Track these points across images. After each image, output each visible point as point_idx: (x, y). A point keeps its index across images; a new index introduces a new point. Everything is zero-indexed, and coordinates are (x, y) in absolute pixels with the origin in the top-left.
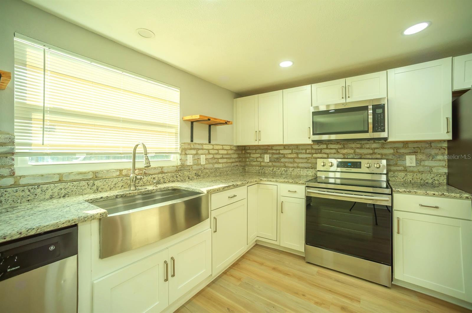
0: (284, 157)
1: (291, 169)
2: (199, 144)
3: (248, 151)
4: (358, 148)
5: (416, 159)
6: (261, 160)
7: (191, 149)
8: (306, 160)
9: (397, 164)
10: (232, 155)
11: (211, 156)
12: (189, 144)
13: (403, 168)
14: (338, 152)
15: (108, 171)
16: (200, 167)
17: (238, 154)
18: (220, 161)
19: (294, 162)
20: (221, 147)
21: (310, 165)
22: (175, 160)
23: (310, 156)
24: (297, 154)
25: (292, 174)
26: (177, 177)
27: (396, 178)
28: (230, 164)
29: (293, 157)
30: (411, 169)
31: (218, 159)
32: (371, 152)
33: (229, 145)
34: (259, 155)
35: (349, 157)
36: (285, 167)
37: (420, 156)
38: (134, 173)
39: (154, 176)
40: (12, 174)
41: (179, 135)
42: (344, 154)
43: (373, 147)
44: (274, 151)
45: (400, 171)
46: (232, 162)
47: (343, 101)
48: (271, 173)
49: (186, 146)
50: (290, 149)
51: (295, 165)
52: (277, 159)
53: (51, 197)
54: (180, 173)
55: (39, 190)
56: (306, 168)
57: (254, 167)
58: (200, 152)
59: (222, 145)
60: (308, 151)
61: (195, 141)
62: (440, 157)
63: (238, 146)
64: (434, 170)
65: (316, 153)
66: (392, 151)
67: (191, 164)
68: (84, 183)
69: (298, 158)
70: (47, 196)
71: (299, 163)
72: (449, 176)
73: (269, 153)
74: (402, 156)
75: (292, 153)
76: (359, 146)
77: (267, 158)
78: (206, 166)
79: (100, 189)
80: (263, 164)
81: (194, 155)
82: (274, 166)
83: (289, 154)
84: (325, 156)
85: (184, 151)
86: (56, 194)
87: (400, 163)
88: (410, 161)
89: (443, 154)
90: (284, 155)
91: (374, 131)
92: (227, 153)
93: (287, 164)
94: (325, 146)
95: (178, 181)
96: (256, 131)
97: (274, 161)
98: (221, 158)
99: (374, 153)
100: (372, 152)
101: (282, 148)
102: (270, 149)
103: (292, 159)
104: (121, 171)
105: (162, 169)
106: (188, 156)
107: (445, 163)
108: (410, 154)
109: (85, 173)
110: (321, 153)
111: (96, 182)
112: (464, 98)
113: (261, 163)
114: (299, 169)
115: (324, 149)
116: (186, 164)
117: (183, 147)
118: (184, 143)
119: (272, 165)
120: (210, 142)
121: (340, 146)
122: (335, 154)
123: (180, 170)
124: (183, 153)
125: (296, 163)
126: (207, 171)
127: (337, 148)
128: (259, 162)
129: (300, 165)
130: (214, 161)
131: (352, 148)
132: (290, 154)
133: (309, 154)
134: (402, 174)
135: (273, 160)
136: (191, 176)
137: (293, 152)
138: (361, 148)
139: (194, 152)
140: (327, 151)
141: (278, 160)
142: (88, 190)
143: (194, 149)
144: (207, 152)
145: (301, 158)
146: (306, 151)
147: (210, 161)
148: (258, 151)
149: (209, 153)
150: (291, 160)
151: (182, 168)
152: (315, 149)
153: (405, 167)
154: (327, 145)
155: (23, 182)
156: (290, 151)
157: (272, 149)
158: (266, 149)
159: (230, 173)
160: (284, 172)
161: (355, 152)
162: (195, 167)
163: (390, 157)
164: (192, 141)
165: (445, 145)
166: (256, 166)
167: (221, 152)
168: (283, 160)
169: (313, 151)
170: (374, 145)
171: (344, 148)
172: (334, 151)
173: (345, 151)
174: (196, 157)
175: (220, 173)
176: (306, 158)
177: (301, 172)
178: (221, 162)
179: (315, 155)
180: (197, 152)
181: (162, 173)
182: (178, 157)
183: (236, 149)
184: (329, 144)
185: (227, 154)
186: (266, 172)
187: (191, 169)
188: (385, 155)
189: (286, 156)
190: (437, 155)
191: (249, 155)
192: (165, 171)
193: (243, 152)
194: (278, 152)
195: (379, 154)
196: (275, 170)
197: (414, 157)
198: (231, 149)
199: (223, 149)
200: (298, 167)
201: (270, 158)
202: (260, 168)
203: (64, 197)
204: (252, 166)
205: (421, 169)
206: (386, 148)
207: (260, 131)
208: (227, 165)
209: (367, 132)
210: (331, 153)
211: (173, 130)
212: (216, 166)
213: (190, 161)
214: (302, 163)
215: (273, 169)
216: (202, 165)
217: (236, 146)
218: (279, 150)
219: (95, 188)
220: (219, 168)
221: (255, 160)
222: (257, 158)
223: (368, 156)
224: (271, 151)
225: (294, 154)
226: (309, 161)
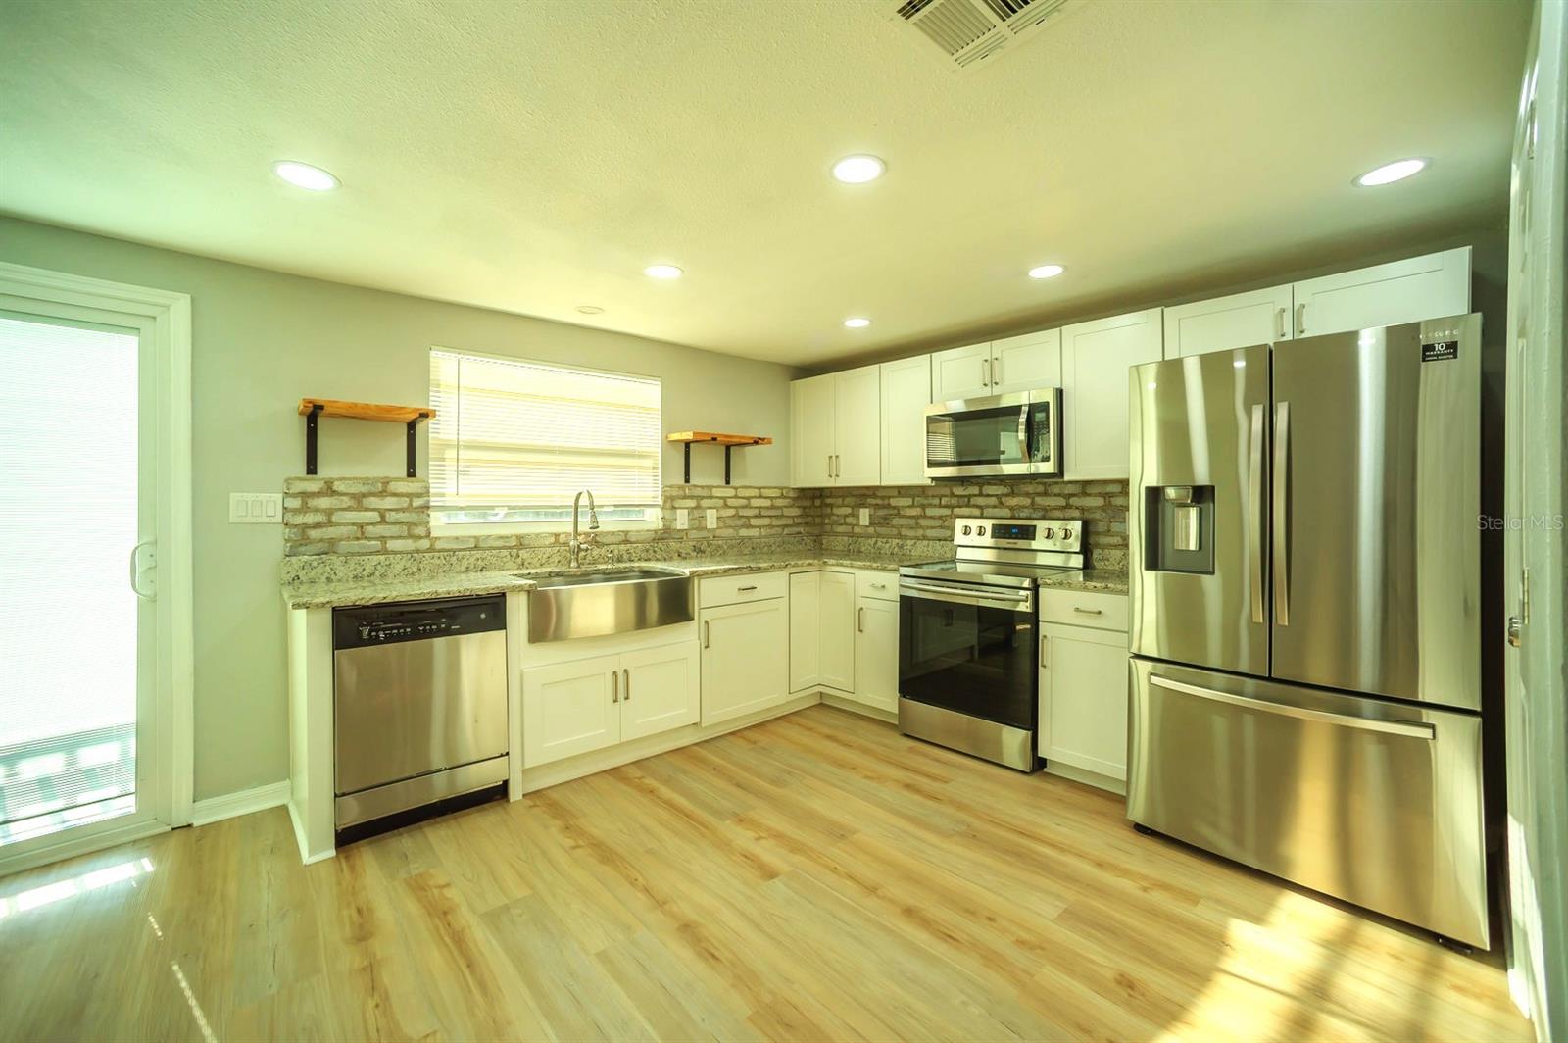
0: (898, 515)
1: (910, 542)
2: (702, 487)
3: (829, 501)
4: (1039, 494)
6: (854, 522)
7: (685, 497)
8: (941, 521)
9: (1109, 531)
10: (785, 509)
11: (732, 512)
12: (680, 487)
13: (1121, 542)
14: (1001, 503)
15: (537, 535)
16: (704, 534)
17: (804, 508)
18: (753, 522)
19: (918, 526)
20: (756, 492)
21: (944, 533)
22: (653, 519)
23: (942, 511)
24: (923, 507)
25: (912, 553)
26: (654, 552)
27: (1107, 563)
28: (780, 530)
29: (915, 513)
31: (748, 517)
32: (1062, 502)
33: (775, 488)
34: (849, 510)
35: (1022, 515)
36: (900, 536)
38: (576, 539)
39: (612, 547)
40: (428, 535)
41: (659, 470)
42: (1012, 508)
43: (1066, 492)
44: (879, 502)
45: (1115, 546)
46: (787, 526)
47: (986, 392)
48: (873, 550)
49: (675, 493)
50: (911, 496)
51: (920, 533)
52: (885, 518)
53: (467, 570)
54: (660, 545)
55: (455, 558)
56: (940, 540)
57: (839, 538)
58: (705, 503)
59: (760, 488)
60: (944, 501)
61: (693, 481)
63: (802, 490)
65: (960, 507)
66: (1100, 502)
67: (686, 527)
68: (505, 552)
69: (925, 516)
70: (463, 569)
71: (928, 528)
73: (870, 506)
74: (1119, 513)
75: (913, 506)
76: (1040, 489)
77: (865, 516)
78: (718, 533)
79: (526, 563)
80: (857, 530)
81: (691, 509)
82: (879, 536)
84: (977, 512)
85: (670, 502)
86: (472, 566)
87: (1115, 527)
90: (898, 510)
91: (1032, 458)
92: (772, 505)
93: (904, 532)
94: (975, 490)
95: (657, 560)
96: (831, 457)
97: (880, 524)
98: (755, 516)
99: (1068, 506)
100: (1064, 504)
101: (896, 493)
102: (870, 497)
103: (914, 521)
104: (557, 536)
105: (626, 536)
106: (678, 511)
109: (507, 537)
110: (968, 505)
111: (521, 552)
113: (852, 528)
114: (926, 542)
115: (975, 495)
116: (673, 527)
117: (668, 494)
118: (671, 487)
119: (874, 532)
120: (728, 482)
121: (1006, 490)
122: (995, 507)
123: (663, 539)
124: (668, 505)
125: (921, 527)
126: (720, 542)
127: (999, 493)
128: (850, 525)
129: (930, 533)
130: (739, 522)
131: (1027, 495)
132: (909, 507)
133: (946, 506)
134: (1118, 554)
135: (877, 522)
136: (684, 551)
137: (916, 504)
138: (1045, 494)
139: (692, 503)
140: (981, 501)
141: (886, 521)
142: (510, 564)
143: (691, 497)
144: (721, 502)
145: (931, 517)
146: (941, 499)
147: (729, 522)
148: (848, 500)
149: (726, 506)
150: (912, 522)
151: (667, 536)
152: (957, 496)
153: (1124, 538)
154: (981, 486)
155: (439, 545)
156: (909, 501)
157: (874, 496)
158: (863, 495)
159: (778, 549)
160: (896, 549)
161: (1033, 503)
162: (694, 534)
163: (1091, 515)
164: (687, 481)
166: (843, 534)
167: (755, 502)
168: (896, 521)
169: (954, 501)
171: (1013, 494)
172: (993, 501)
173: (1014, 501)
174: (696, 513)
175: (753, 548)
176: (940, 517)
177: (931, 548)
178: (757, 524)
179: (952, 511)
180: (698, 503)
181: (626, 542)
182: (658, 513)
183: (795, 496)
184: (984, 485)
185: (773, 507)
186: (863, 549)
187: (685, 538)
188: (1082, 510)
189: (902, 512)
191: (829, 510)
192: (633, 540)
193: (818, 502)
194: (886, 502)
195: (1077, 508)
196: (880, 543)
198: (782, 496)
199: (761, 497)
200: (925, 538)
201: (870, 518)
202: (851, 540)
203: (481, 570)
204: (837, 534)
206: (1089, 495)
207: (837, 456)
208: (773, 531)
209: (1020, 460)
210: (988, 506)
211: (649, 462)
212: (744, 532)
213: (682, 521)
214: (932, 528)
215: (876, 543)
216: (709, 531)
217: (797, 489)
218: (889, 497)
219: (519, 560)
220: (750, 538)
221: (842, 521)
222: (846, 516)
223: (1058, 513)
224: (874, 501)
225: (918, 506)
226: (946, 524)
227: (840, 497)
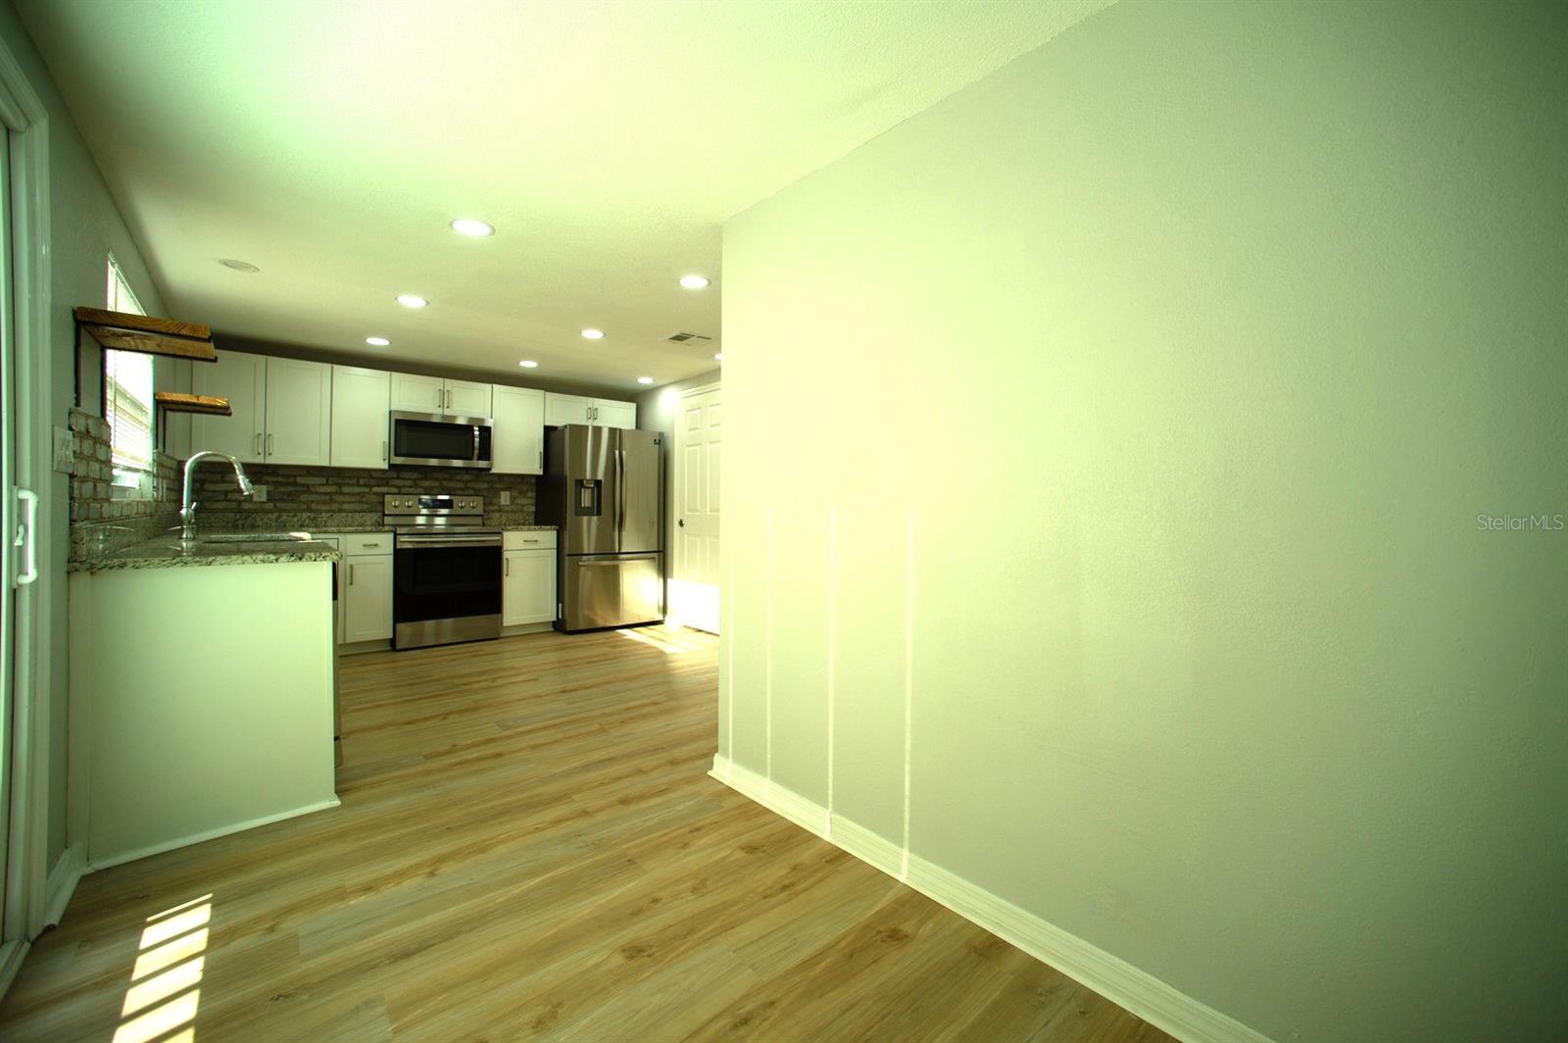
0: (308, 491)
1: (325, 515)
4: (445, 479)
5: (511, 496)
6: (242, 498)
8: (359, 497)
9: (491, 503)
13: (498, 508)
14: (416, 484)
19: (332, 501)
21: (366, 506)
22: (149, 489)
23: (366, 490)
24: (340, 485)
25: (328, 523)
27: (492, 521)
29: (329, 491)
30: (506, 508)
32: (462, 485)
36: (311, 511)
37: (515, 493)
42: (425, 488)
44: (280, 479)
45: (494, 511)
47: (439, 411)
48: (275, 524)
50: (323, 476)
51: (335, 507)
52: (290, 494)
56: (359, 512)
57: (217, 515)
60: (361, 482)
61: (159, 447)
62: (530, 494)
64: (525, 509)
65: (379, 486)
66: (486, 486)
69: (341, 493)
71: (343, 502)
72: (537, 513)
73: (267, 483)
74: (496, 493)
75: (327, 484)
76: (446, 476)
77: (262, 492)
80: (248, 505)
81: (161, 479)
82: (281, 511)
83: (321, 485)
84: (395, 490)
85: (157, 469)
87: (495, 501)
88: (505, 498)
89: (532, 490)
90: (307, 487)
91: (480, 458)
93: (314, 506)
96: (260, 435)
97: (280, 499)
99: (469, 488)
101: (304, 472)
102: (268, 474)
103: (327, 496)
106: (158, 479)
107: (533, 501)
108: (505, 489)
110: (386, 485)
112: (553, 434)
113: (239, 505)
114: (343, 514)
115: (392, 478)
119: (275, 506)
121: (420, 476)
122: (411, 487)
124: (156, 472)
127: (414, 477)
128: (239, 500)
129: (346, 507)
131: (437, 480)
133: (362, 486)
134: (497, 515)
135: (277, 498)
137: (330, 482)
138: (450, 480)
140: (399, 483)
141: (292, 497)
145: (348, 494)
146: (358, 479)
150: (325, 498)
152: (374, 478)
153: (500, 506)
156: (322, 480)
157: (276, 474)
158: (259, 473)
160: (307, 521)
161: (441, 485)
163: (485, 493)
164: (157, 445)
165: (534, 481)
166: (225, 510)
168: (303, 498)
169: (372, 482)
170: (467, 477)
171: (426, 479)
172: (409, 483)
173: (426, 484)
174: (162, 484)
176: (359, 494)
177: (349, 519)
179: (375, 489)
188: (480, 490)
189: (312, 489)
190: (527, 491)
194: (291, 480)
195: (472, 489)
196: (285, 517)
197: (508, 493)
200: (340, 511)
201: (269, 494)
202: (238, 516)
204: (217, 510)
205: (514, 507)
206: (480, 482)
207: (270, 435)
209: (471, 459)
210: (404, 486)
213: (159, 491)
214: (349, 502)
215: (279, 517)
218: (295, 476)
221: (221, 497)
222: (227, 492)
223: (459, 492)
224: (275, 479)
225: (332, 485)
226: (364, 499)
227: (218, 473)
